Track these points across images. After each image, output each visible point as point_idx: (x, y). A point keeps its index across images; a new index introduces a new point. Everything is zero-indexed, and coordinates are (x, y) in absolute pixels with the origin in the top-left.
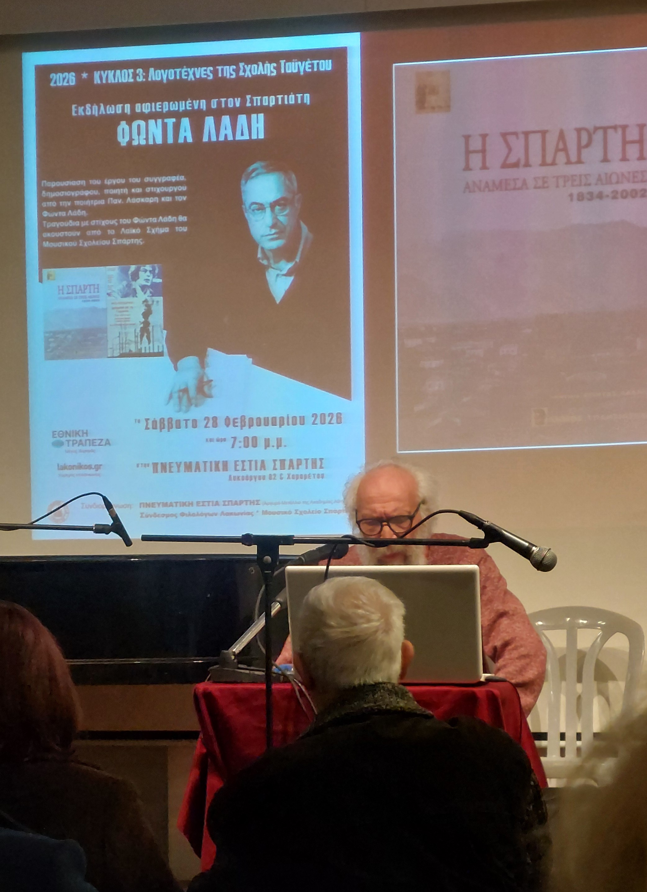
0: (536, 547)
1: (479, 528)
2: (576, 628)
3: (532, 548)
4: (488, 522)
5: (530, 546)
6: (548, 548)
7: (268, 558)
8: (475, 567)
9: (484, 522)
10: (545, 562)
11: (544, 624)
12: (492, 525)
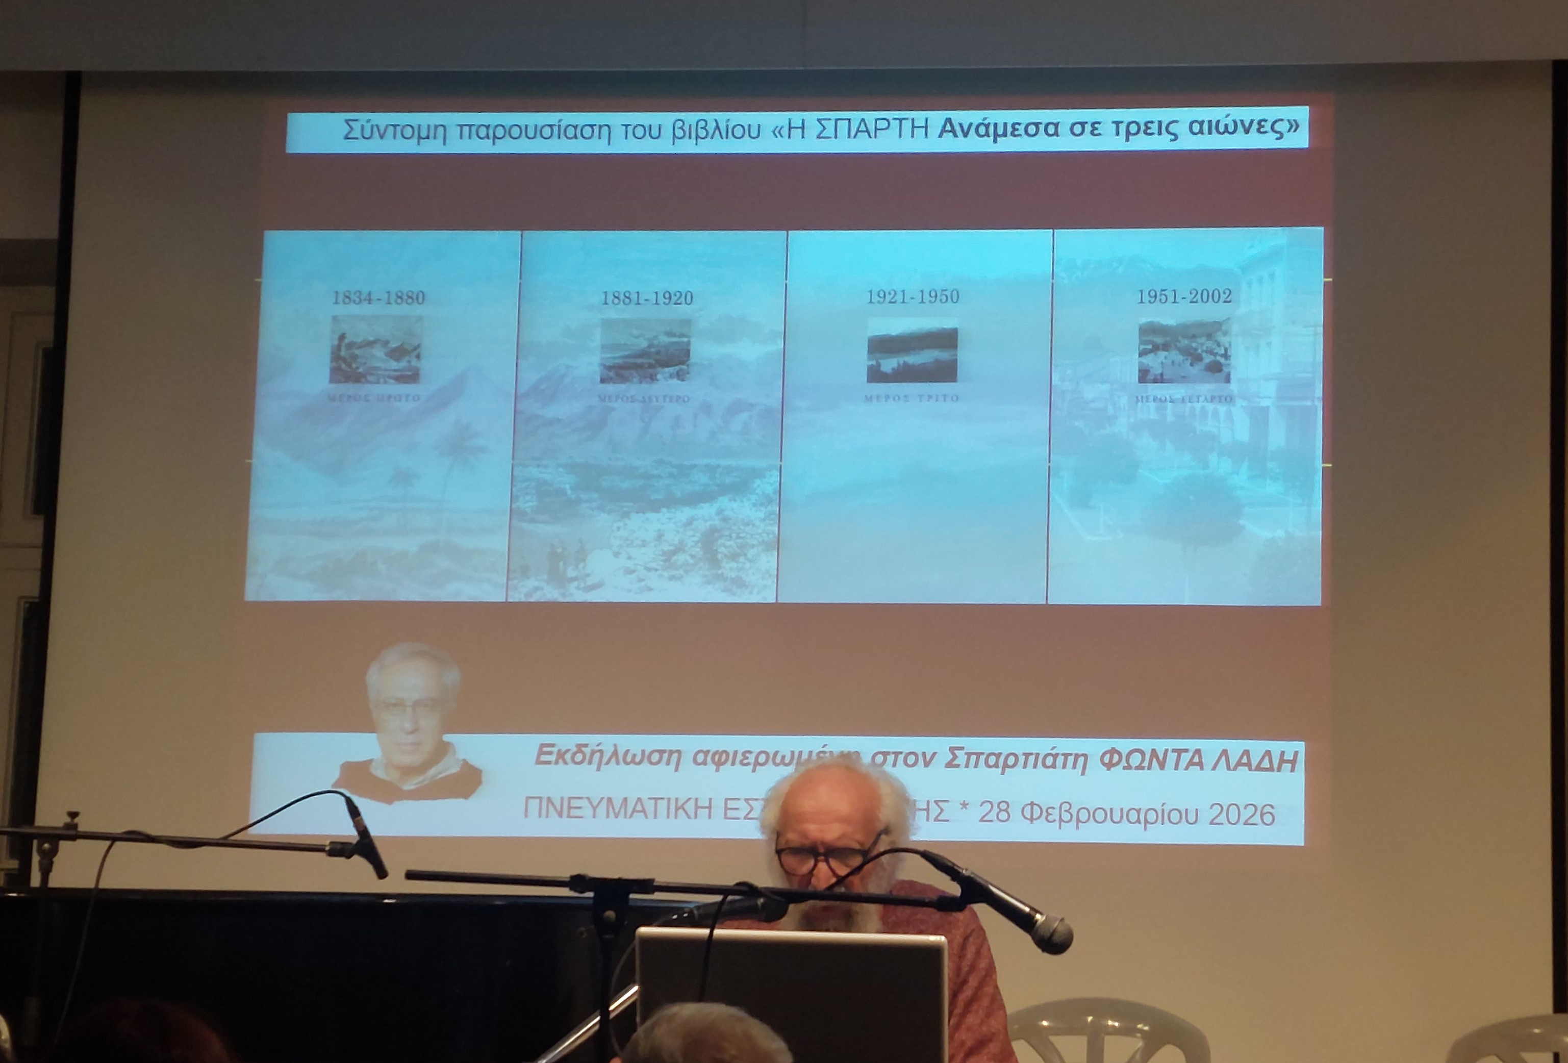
0: (1041, 913)
1: (953, 879)
2: (1103, 1035)
3: (1034, 917)
4: (966, 870)
5: (1033, 913)
6: (1061, 918)
7: (610, 914)
8: (941, 939)
9: (961, 871)
10: (1057, 938)
11: (1052, 1024)
12: (972, 876)
